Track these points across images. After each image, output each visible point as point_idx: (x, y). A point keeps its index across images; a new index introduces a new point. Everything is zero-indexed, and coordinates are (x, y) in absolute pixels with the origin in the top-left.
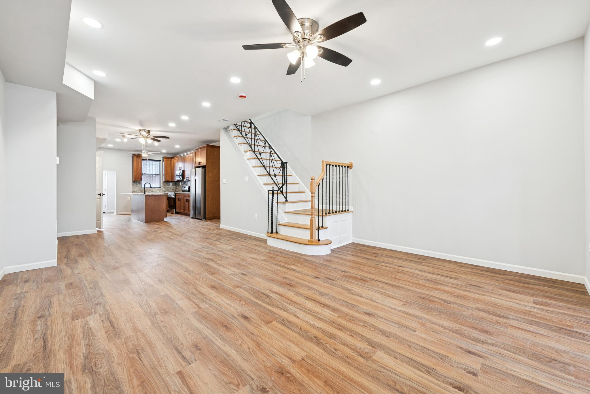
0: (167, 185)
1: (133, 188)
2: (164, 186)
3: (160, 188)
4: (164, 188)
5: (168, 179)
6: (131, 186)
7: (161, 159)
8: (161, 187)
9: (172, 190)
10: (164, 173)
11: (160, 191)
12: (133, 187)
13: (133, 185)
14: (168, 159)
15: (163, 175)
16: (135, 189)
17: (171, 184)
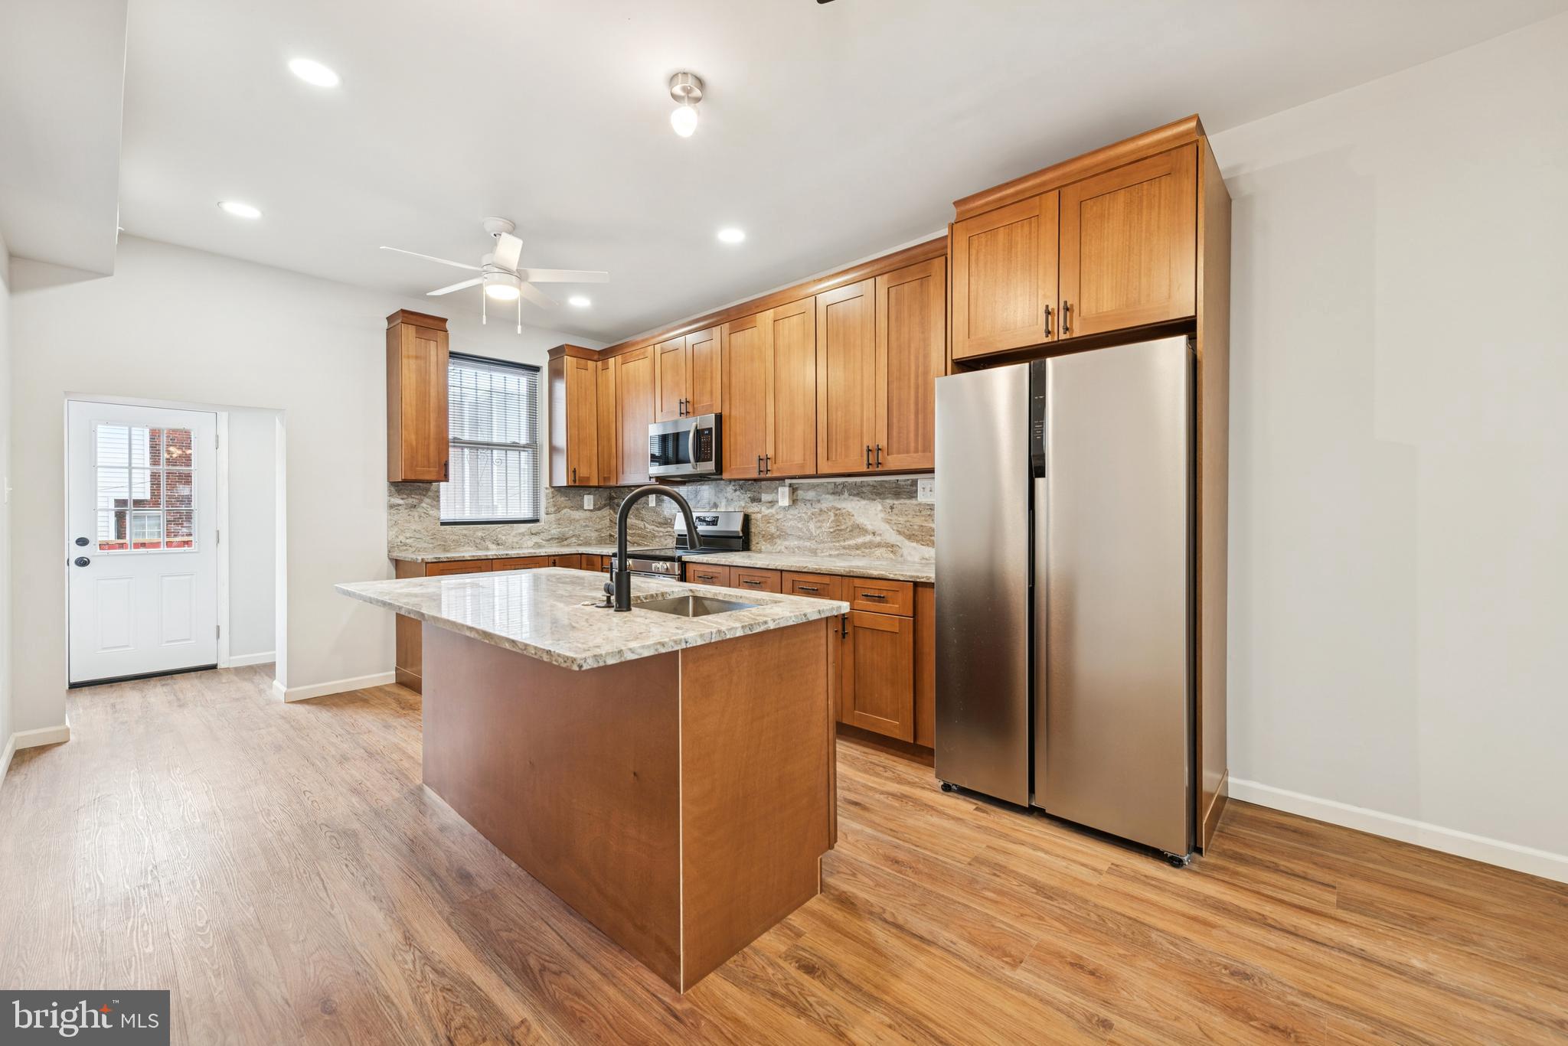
0: (571, 508)
1: (390, 527)
2: (558, 511)
3: (536, 521)
4: (559, 522)
5: (583, 472)
6: (383, 514)
7: (543, 361)
8: (542, 516)
9: (594, 535)
10: (561, 440)
11: (536, 539)
12: (396, 517)
13: (391, 506)
14: (583, 361)
15: (553, 449)
16: (403, 531)
17: (588, 501)
